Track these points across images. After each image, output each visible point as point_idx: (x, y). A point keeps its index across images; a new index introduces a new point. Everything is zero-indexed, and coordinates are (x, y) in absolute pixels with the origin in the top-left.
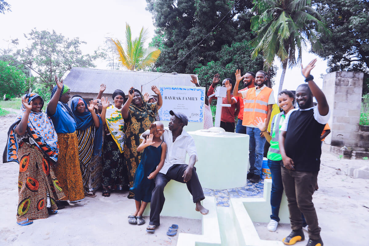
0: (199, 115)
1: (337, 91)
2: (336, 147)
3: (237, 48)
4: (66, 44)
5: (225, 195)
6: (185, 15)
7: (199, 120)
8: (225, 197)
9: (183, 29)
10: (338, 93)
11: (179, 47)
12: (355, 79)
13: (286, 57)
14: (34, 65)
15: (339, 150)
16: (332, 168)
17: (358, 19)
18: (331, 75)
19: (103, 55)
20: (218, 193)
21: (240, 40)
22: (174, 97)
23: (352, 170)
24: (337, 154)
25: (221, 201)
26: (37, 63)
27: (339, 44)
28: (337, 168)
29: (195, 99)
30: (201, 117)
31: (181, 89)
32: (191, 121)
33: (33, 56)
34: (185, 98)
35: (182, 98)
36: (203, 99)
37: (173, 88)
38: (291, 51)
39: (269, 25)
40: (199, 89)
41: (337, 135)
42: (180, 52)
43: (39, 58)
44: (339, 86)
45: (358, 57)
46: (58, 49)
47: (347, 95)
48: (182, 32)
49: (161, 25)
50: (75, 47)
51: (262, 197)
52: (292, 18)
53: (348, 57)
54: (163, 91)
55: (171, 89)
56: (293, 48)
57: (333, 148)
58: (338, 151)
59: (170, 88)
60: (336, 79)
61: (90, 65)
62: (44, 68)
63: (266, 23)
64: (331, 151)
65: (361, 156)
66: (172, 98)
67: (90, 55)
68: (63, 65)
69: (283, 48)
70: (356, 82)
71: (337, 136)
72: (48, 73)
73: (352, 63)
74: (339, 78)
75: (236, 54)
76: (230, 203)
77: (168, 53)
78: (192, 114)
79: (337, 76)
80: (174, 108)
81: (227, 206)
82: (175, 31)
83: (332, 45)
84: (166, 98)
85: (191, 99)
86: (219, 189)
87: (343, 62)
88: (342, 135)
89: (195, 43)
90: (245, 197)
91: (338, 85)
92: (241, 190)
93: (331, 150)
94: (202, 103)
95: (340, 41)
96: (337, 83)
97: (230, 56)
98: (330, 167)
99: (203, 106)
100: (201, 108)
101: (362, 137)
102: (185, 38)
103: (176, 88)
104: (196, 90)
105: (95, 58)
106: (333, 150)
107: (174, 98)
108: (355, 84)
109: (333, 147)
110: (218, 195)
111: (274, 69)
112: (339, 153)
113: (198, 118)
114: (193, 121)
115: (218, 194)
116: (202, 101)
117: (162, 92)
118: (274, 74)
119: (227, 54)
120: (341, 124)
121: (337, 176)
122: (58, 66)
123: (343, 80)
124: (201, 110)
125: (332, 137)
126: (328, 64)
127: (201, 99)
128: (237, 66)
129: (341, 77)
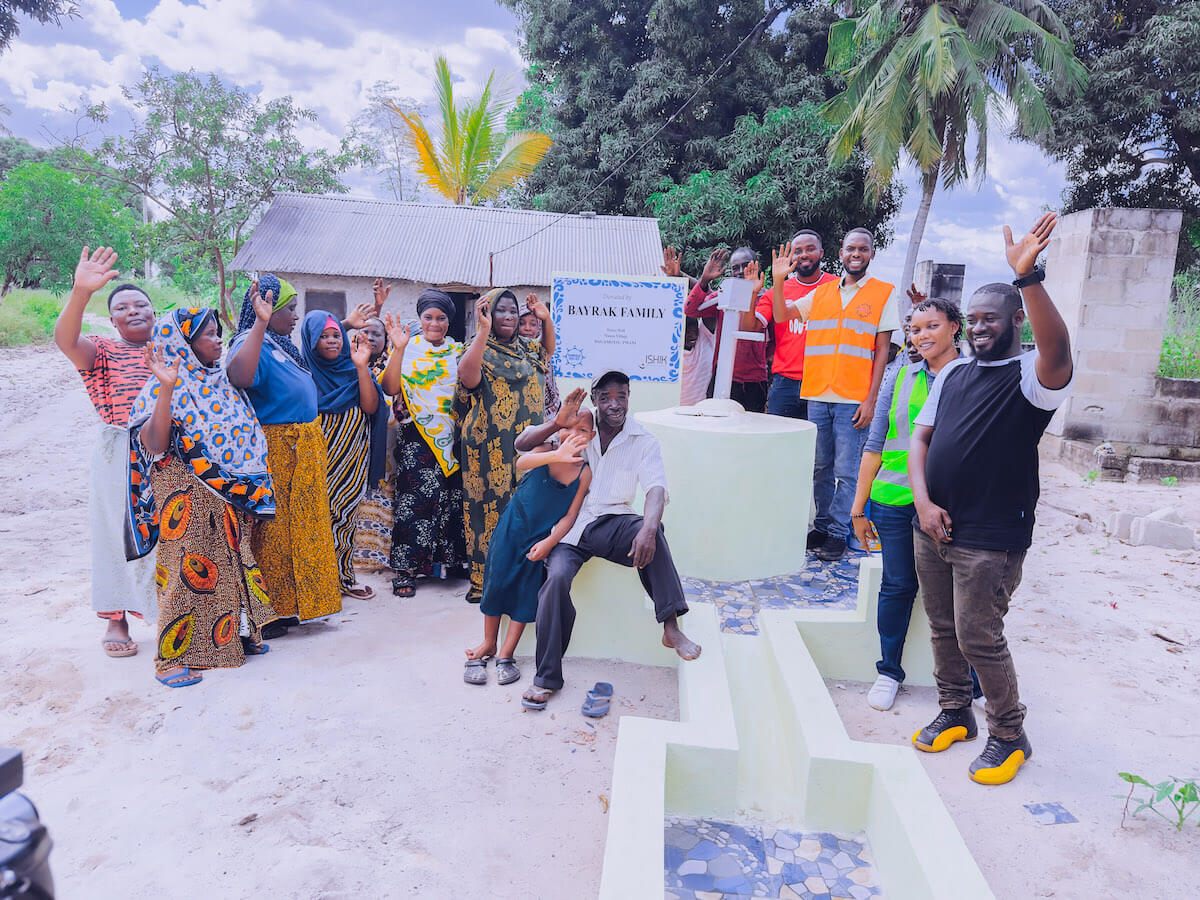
0: (669, 362)
1: (1093, 270)
2: (1079, 444)
3: (783, 128)
4: (252, 119)
5: (745, 600)
6: (619, 20)
7: (668, 376)
8: (745, 604)
9: (616, 64)
10: (1096, 278)
11: (602, 126)
12: (1154, 232)
13: (936, 156)
14: (159, 186)
15: (1090, 453)
16: (1065, 511)
17: (1175, 25)
18: (1076, 220)
19: (367, 156)
20: (725, 592)
21: (794, 101)
22: (595, 309)
23: (1126, 521)
24: (1082, 465)
25: (732, 616)
26: (167, 179)
27: (1106, 109)
28: (1080, 512)
29: (657, 313)
30: (673, 368)
31: (616, 283)
32: (646, 378)
33: (153, 159)
34: (627, 312)
35: (618, 312)
36: (679, 313)
37: (591, 282)
38: (953, 132)
39: (886, 49)
40: (669, 285)
41: (1085, 406)
42: (606, 141)
43: (173, 163)
44: (1100, 255)
45: (1167, 150)
46: (228, 133)
47: (1124, 283)
48: (611, 77)
49: (545, 53)
50: (280, 129)
51: (854, 607)
52: (963, 25)
53: (1134, 151)
54: (562, 289)
55: (586, 283)
56: (960, 126)
57: (1070, 447)
58: (1086, 456)
59: (583, 282)
60: (1093, 232)
61: (329, 184)
62: (187, 197)
63: (876, 45)
64: (1063, 456)
65: (1157, 472)
66: (590, 311)
67: (329, 153)
68: (247, 184)
69: (929, 125)
70: (1158, 243)
71: (1086, 409)
72: (203, 211)
73: (1145, 169)
74: (1104, 229)
75: (778, 145)
76: (758, 622)
77: (568, 145)
78: (648, 357)
79: (1095, 224)
80: (596, 341)
81: (750, 633)
82: (589, 74)
83: (1086, 114)
84: (571, 310)
85: (646, 315)
86: (726, 579)
87: (1117, 165)
88: (1102, 409)
89: (653, 113)
90: (802, 607)
91: (1099, 252)
92: (789, 584)
93: (1062, 452)
94: (678, 326)
95: (1112, 100)
96: (1095, 247)
97: (759, 151)
98: (1058, 508)
100: (675, 340)
101: (1163, 414)
102: (620, 94)
103: (602, 279)
104: (659, 286)
105: (344, 163)
106: (1068, 454)
107: (595, 311)
108: (1151, 247)
109: (1069, 443)
110: (724, 597)
111: (896, 194)
112: (1086, 464)
113: (664, 370)
114: (651, 378)
115: (723, 595)
116: (678, 320)
117: (560, 293)
118: (893, 208)
119: (750, 147)
120: (1099, 372)
121: (1078, 535)
122: (233, 187)
123: (1115, 237)
124: (675, 345)
125: (1070, 412)
126: (1068, 174)
127: (675, 313)
128: (781, 184)
129: (1109, 225)
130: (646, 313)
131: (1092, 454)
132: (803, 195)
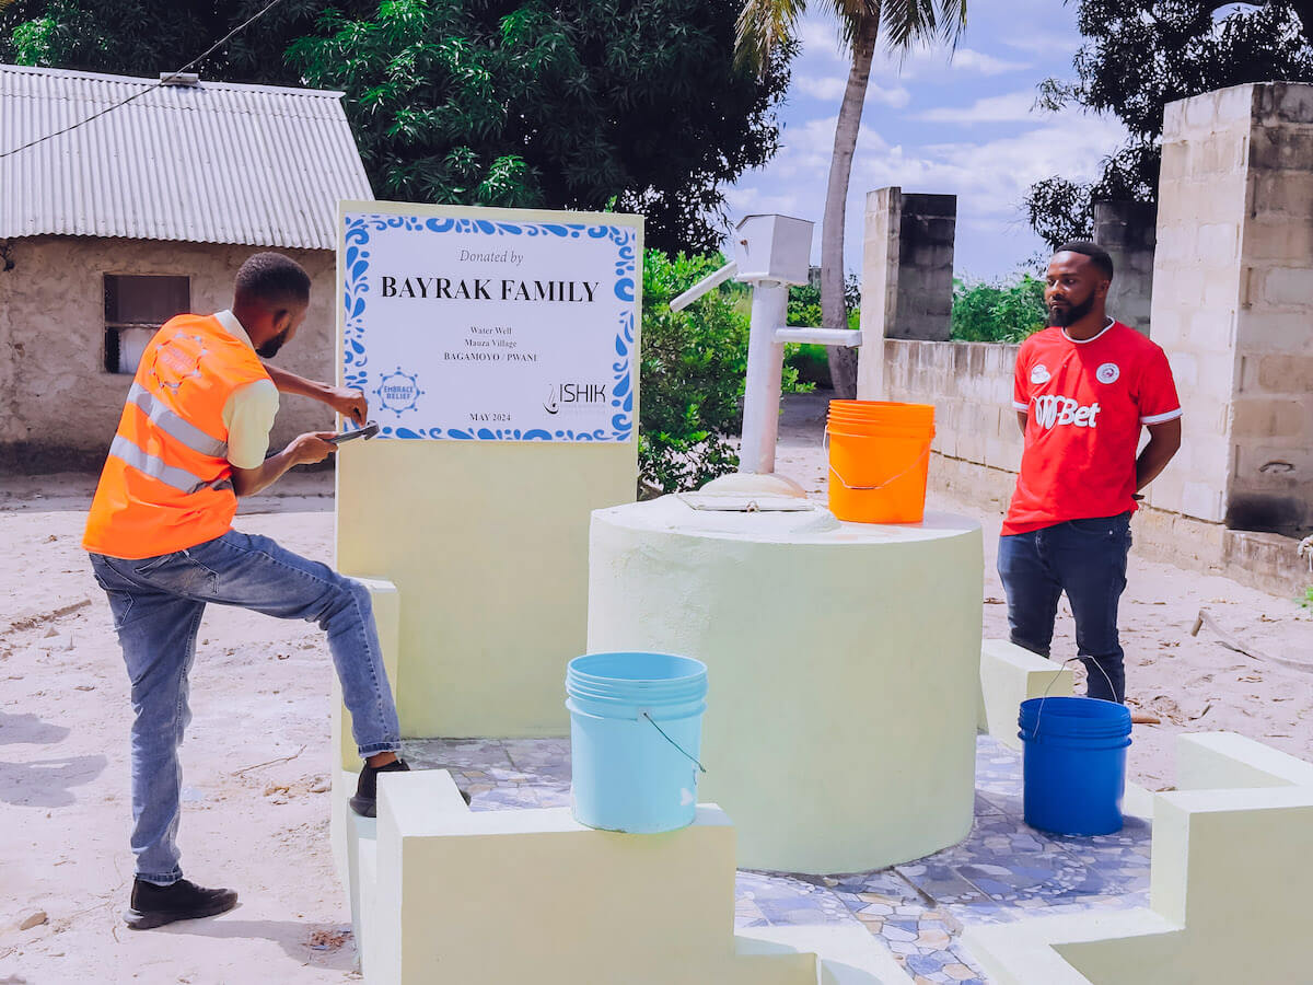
0: (611, 397)
1: (1259, 202)
2: (1262, 537)
5: (914, 909)
7: (609, 429)
8: (920, 918)
10: (1265, 216)
15: (1289, 553)
18: (1217, 105)
20: (862, 896)
22: (443, 284)
24: (1275, 576)
25: (912, 949)
29: (580, 291)
30: (620, 410)
31: (487, 228)
32: (559, 434)
34: (516, 288)
35: (494, 290)
36: (627, 290)
37: (432, 224)
40: (604, 231)
41: (1261, 465)
44: (1269, 172)
54: (365, 239)
55: (419, 228)
57: (1244, 543)
58: (1281, 560)
60: (1254, 128)
64: (1228, 563)
66: (432, 289)
71: (1263, 470)
74: (1272, 122)
76: (974, 956)
78: (565, 388)
79: (1258, 114)
80: (447, 356)
84: (388, 286)
88: (1291, 466)
90: (1037, 910)
91: (1267, 167)
92: (975, 866)
93: (1228, 553)
94: (627, 318)
96: (1259, 157)
98: (1288, 664)
99: (630, 340)
100: (621, 350)
103: (457, 219)
104: (584, 233)
106: (1243, 557)
107: (443, 289)
109: (1240, 535)
110: (868, 910)
112: (1284, 573)
114: (570, 434)
115: (863, 903)
116: (625, 306)
117: (361, 248)
120: (1280, 396)
123: (1292, 137)
124: (621, 360)
125: (1236, 476)
126: (1085, 21)
127: (620, 290)
128: (568, 28)
129: (1282, 115)
130: (557, 291)
131: (1294, 556)
132: (617, 52)
